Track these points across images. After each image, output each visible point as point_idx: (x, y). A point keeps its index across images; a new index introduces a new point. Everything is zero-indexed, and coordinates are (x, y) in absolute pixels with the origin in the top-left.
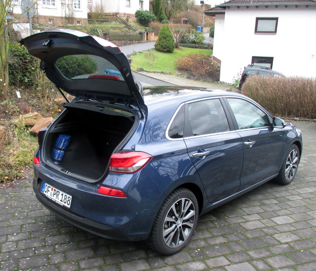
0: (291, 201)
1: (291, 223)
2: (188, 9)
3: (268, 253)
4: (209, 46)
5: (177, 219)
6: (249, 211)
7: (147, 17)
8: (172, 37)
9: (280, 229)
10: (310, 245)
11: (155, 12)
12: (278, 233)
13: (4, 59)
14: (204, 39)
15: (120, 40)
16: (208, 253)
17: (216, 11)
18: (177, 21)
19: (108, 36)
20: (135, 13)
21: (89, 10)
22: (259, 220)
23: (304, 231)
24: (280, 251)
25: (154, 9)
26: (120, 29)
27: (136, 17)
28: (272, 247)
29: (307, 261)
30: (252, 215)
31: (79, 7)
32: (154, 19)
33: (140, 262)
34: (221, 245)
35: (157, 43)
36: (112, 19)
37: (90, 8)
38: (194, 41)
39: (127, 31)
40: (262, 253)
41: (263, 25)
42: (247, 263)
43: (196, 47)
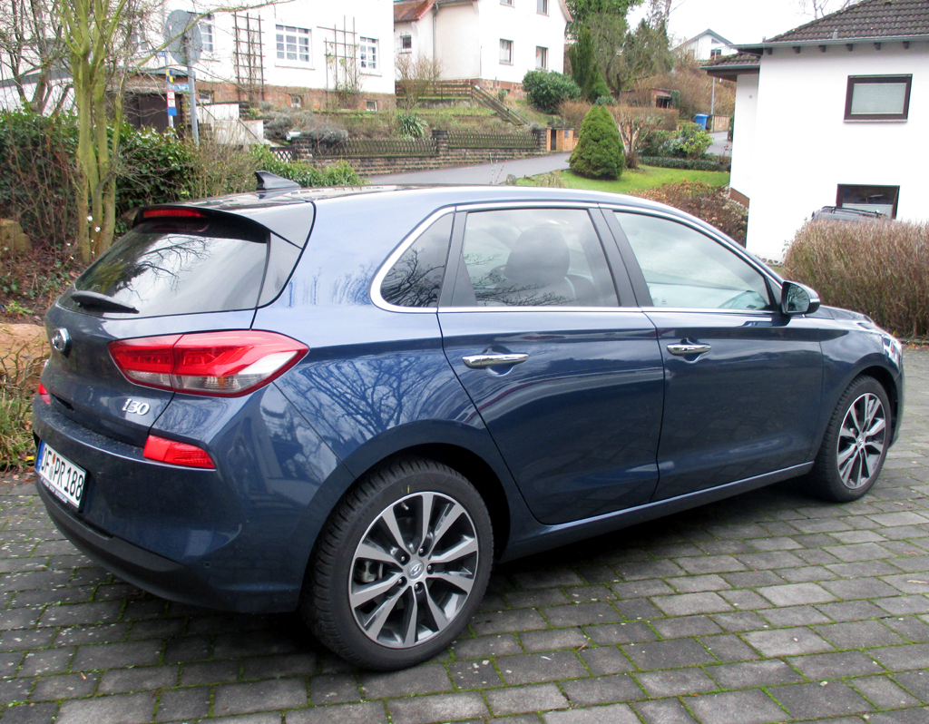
0: (843, 544)
1: (817, 604)
2: (669, 68)
3: (704, 684)
4: (721, 163)
5: (408, 559)
6: (696, 566)
7: (556, 88)
8: (616, 138)
9: (775, 618)
10: (861, 667)
11: (578, 75)
12: (764, 629)
13: (104, 164)
14: (708, 143)
15: (477, 148)
16: (510, 672)
17: (739, 65)
18: (641, 100)
19: (445, 136)
20: (523, 79)
21: (399, 72)
22: (716, 592)
23: (855, 626)
24: (749, 678)
25: (574, 69)
26: (478, 121)
27: (526, 89)
28: (726, 668)
29: (829, 714)
30: (702, 577)
31: (374, 65)
32: (575, 93)
33: (284, 686)
34: (564, 652)
35: (576, 154)
36: (459, 95)
37: (403, 67)
38: (681, 149)
39: (498, 124)
40: (685, 681)
41: (868, 99)
42: (622, 708)
43: (686, 167)
